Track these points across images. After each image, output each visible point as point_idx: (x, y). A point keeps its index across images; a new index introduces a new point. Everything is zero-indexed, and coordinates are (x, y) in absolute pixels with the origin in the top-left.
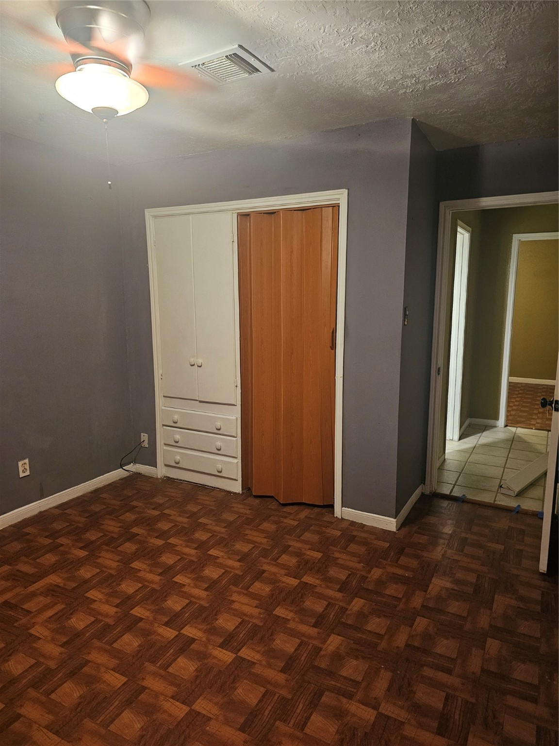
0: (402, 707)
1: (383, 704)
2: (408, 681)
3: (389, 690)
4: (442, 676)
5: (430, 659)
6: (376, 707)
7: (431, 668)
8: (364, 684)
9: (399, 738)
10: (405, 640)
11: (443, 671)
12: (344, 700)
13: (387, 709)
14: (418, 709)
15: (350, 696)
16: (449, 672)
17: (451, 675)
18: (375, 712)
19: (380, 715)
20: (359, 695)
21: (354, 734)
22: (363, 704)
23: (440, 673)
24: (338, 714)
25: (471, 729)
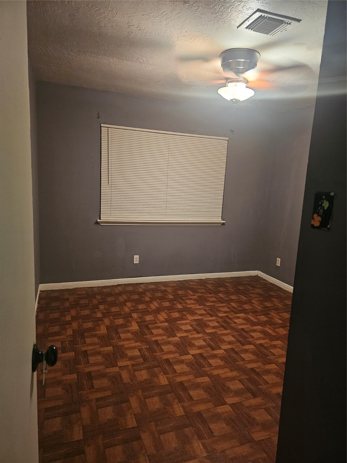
0: (110, 373)
1: (118, 369)
2: (115, 384)
3: (120, 375)
4: (100, 395)
5: (111, 400)
6: (120, 367)
7: (108, 396)
8: (132, 372)
9: (104, 363)
10: (131, 403)
11: (101, 398)
12: (134, 363)
13: (116, 369)
14: (103, 375)
15: (133, 365)
16: (98, 400)
17: (96, 399)
18: (119, 366)
19: (117, 366)
20: (130, 367)
21: (121, 356)
22: (126, 366)
23: (102, 396)
24: (132, 358)
25: (77, 380)
